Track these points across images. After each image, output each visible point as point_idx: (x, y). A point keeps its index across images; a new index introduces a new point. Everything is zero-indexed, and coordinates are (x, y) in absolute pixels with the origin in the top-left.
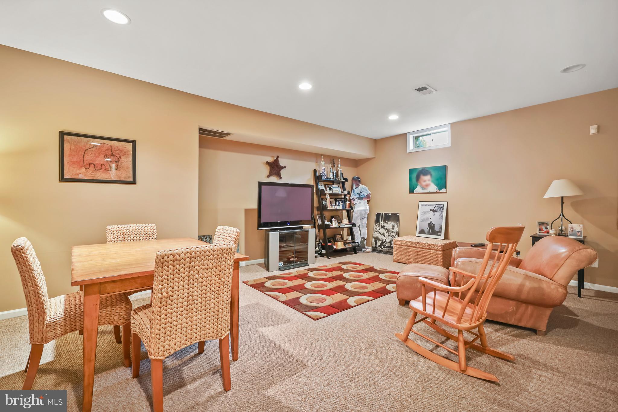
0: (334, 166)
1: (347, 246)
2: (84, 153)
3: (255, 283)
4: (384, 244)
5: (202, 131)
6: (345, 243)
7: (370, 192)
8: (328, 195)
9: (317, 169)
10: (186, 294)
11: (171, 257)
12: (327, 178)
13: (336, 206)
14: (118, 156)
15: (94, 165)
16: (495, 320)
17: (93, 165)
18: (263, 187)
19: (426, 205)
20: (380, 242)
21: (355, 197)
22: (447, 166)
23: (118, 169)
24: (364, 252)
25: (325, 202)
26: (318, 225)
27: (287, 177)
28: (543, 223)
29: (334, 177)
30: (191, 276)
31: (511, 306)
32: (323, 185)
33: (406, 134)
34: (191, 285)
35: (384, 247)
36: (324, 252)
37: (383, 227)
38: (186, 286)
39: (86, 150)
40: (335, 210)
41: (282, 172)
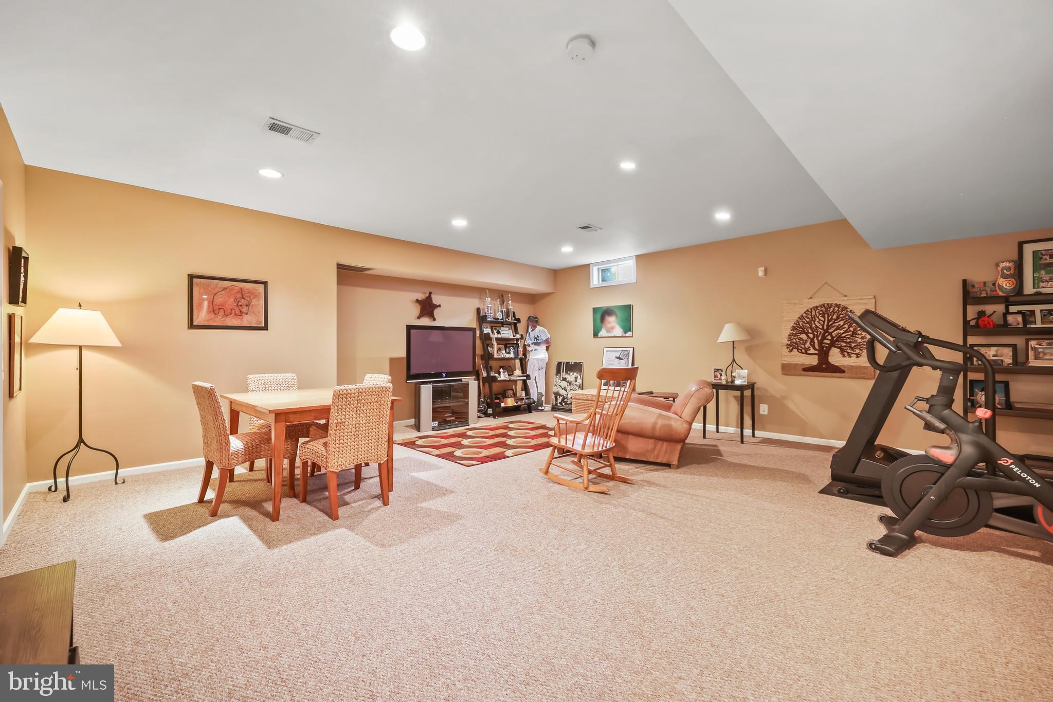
0: (503, 302)
1: (519, 403)
2: (214, 297)
3: (404, 442)
4: (566, 400)
5: (340, 267)
6: (517, 399)
7: (549, 336)
8: (494, 339)
9: (481, 307)
10: (354, 422)
11: (345, 391)
12: (494, 318)
13: (505, 354)
14: (248, 299)
15: (224, 310)
16: (639, 459)
17: (222, 310)
18: (412, 331)
19: (612, 351)
20: (561, 398)
21: (530, 342)
22: (633, 306)
23: (249, 314)
24: (542, 410)
25: (491, 349)
26: (483, 378)
27: (443, 319)
28: (718, 370)
29: (503, 316)
30: (359, 408)
31: (650, 444)
32: (489, 327)
33: (589, 265)
34: (358, 415)
35: (565, 404)
36: (490, 411)
37: (564, 379)
38: (355, 415)
39: (216, 293)
40: (504, 359)
41: (436, 312)
